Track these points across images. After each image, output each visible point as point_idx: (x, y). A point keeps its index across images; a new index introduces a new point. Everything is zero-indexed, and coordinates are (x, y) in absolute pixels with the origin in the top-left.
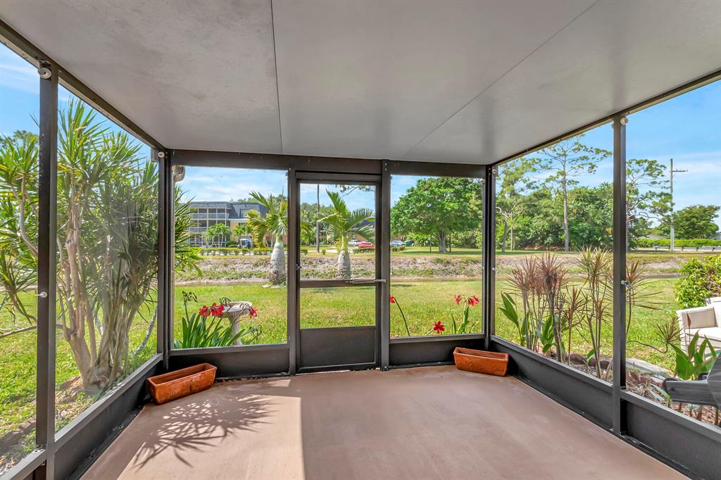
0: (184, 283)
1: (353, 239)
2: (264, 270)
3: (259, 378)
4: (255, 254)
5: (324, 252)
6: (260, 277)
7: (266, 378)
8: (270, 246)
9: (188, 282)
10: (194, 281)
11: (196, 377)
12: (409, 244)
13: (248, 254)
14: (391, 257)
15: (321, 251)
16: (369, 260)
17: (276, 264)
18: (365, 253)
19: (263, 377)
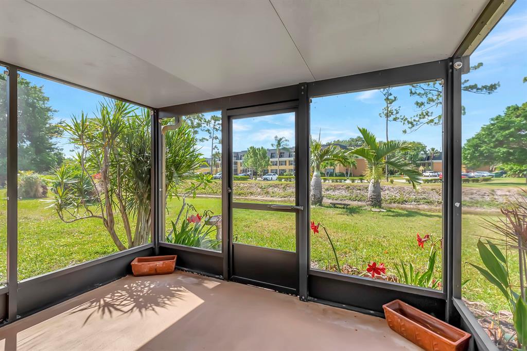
0: (280, 199)
1: (430, 170)
2: (333, 193)
3: (204, 275)
4: (333, 182)
5: (392, 182)
6: (329, 199)
7: (209, 276)
8: (347, 176)
9: (282, 199)
10: (286, 199)
11: (159, 264)
12: (499, 175)
13: (327, 182)
14: (462, 187)
15: (389, 180)
16: (432, 190)
17: (313, 189)
18: (436, 183)
19: (207, 276)
